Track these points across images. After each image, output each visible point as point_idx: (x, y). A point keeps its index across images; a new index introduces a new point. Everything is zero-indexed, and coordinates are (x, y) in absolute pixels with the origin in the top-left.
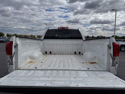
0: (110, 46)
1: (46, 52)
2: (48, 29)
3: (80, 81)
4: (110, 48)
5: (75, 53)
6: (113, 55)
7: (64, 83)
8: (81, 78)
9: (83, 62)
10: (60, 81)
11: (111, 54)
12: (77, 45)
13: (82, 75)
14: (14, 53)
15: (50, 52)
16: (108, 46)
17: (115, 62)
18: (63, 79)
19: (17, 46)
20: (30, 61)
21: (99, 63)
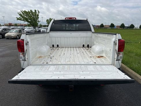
0: (116, 43)
1: (53, 46)
2: (54, 19)
3: (86, 74)
4: (116, 44)
5: (83, 46)
6: (118, 51)
7: (73, 76)
8: (88, 71)
9: (91, 56)
10: (70, 74)
11: (116, 50)
12: (86, 37)
13: (89, 69)
14: (26, 50)
15: (58, 46)
16: (114, 42)
17: (119, 57)
18: (73, 73)
19: (27, 43)
20: (39, 56)
21: (106, 57)
